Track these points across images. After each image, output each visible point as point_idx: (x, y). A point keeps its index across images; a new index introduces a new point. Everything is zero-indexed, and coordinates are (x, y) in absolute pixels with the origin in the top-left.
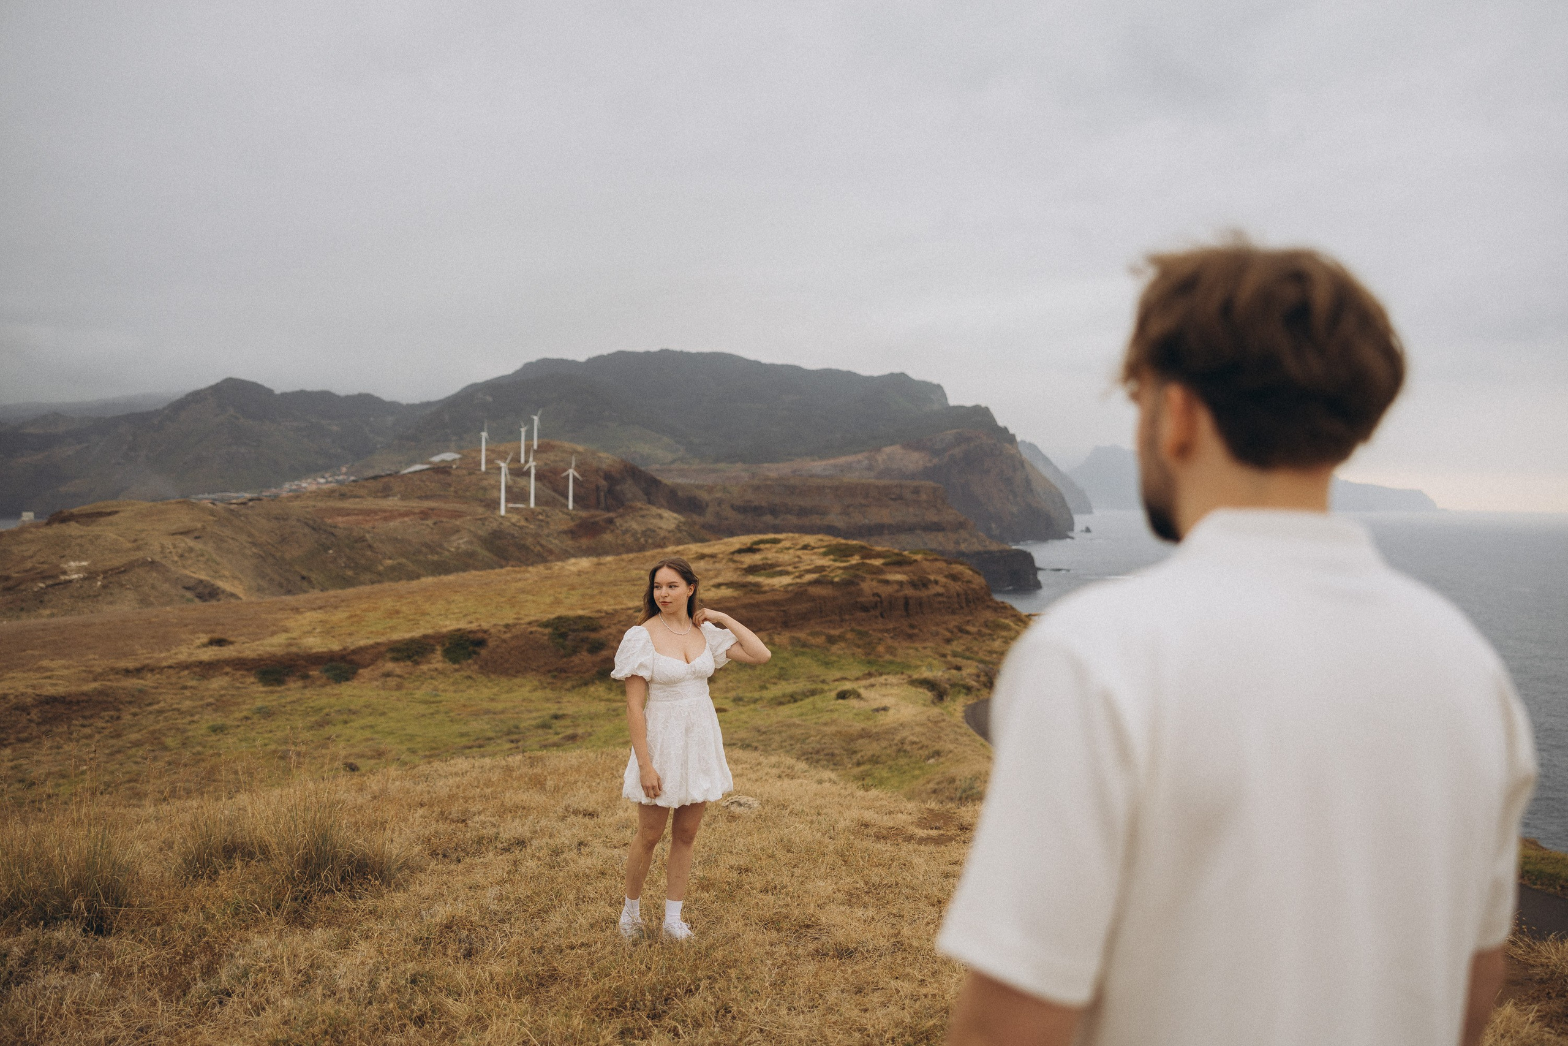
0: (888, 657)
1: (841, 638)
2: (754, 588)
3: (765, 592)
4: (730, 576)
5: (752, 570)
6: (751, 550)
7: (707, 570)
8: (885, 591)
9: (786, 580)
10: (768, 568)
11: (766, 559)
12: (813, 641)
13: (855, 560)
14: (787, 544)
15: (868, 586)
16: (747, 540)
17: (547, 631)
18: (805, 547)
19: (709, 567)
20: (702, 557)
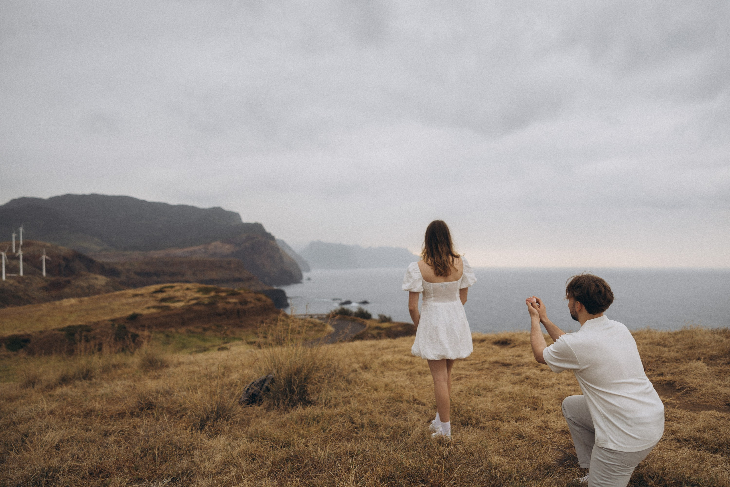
0: (232, 336)
1: (210, 328)
2: (166, 308)
3: (172, 310)
4: (152, 303)
5: (164, 300)
6: (161, 291)
8: (228, 307)
9: (181, 304)
10: (172, 299)
11: (169, 295)
12: (196, 330)
13: (213, 294)
14: (178, 288)
15: (220, 305)
16: (157, 287)
18: (188, 289)
19: (141, 300)
20: (136, 295)
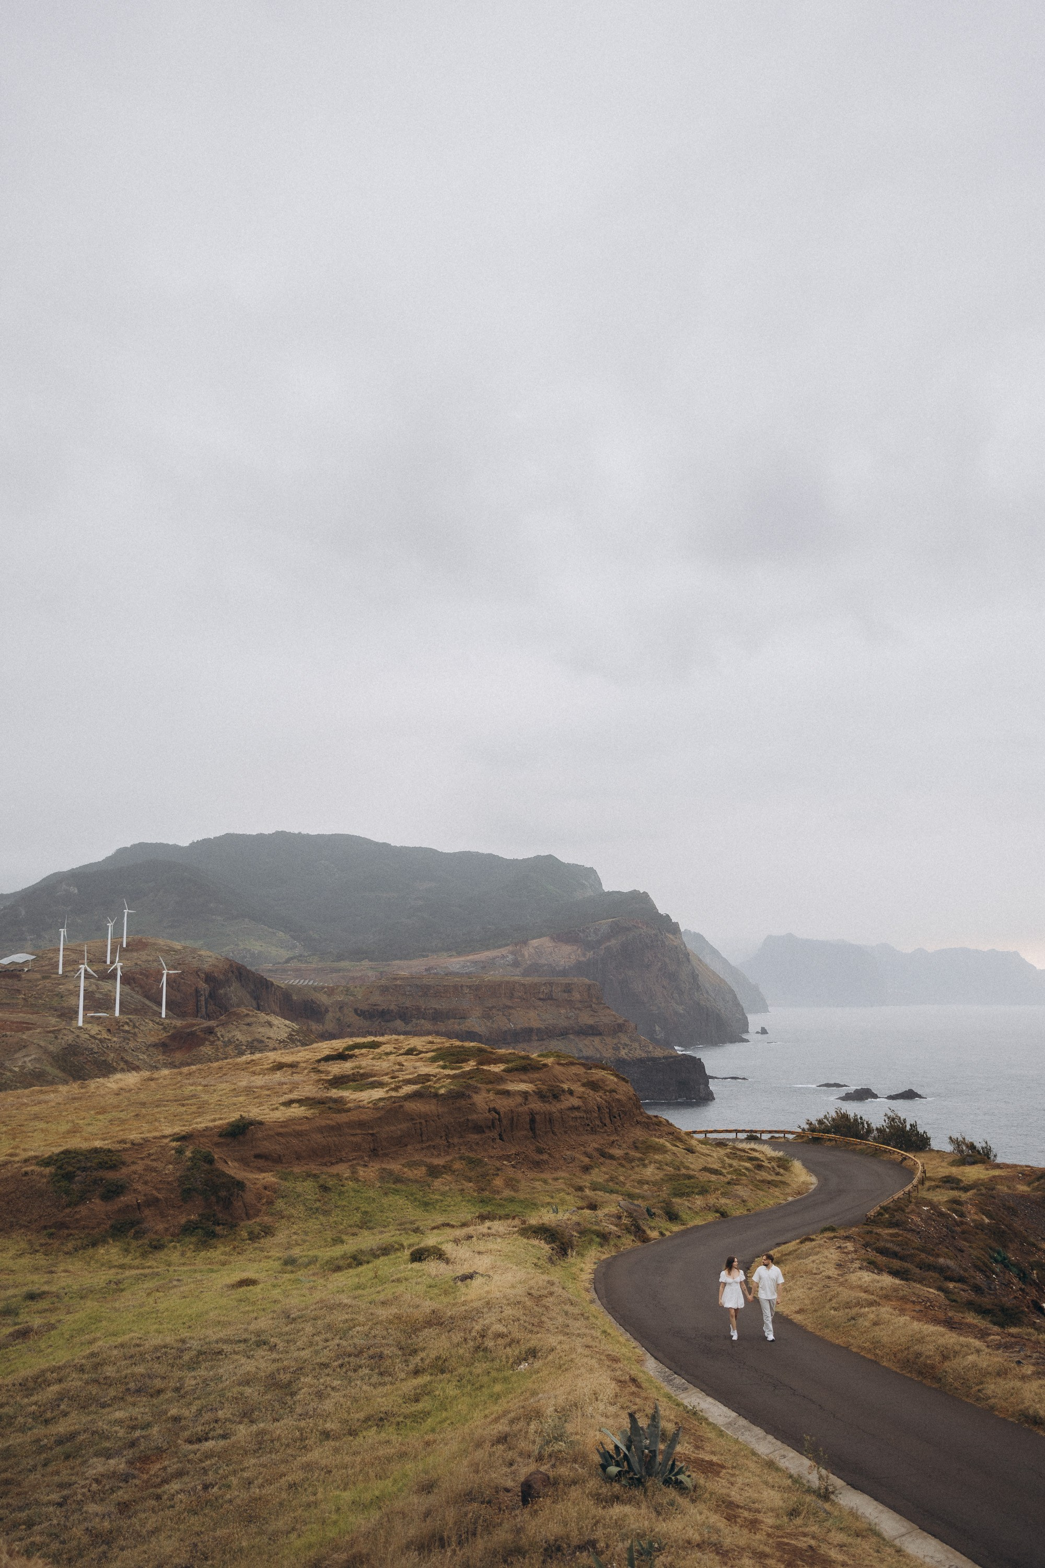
0: (507, 1193)
1: (447, 1168)
2: (331, 1105)
3: (349, 1110)
4: (309, 1090)
5: (339, 1081)
6: (341, 1057)
7: (281, 1084)
8: (503, 1104)
9: (378, 1093)
10: (360, 1080)
11: (360, 1067)
12: (409, 1173)
13: (470, 1065)
14: (388, 1048)
15: (482, 1099)
16: (339, 1044)
17: (47, 1170)
18: (410, 1052)
19: (283, 1080)
20: (280, 1066)
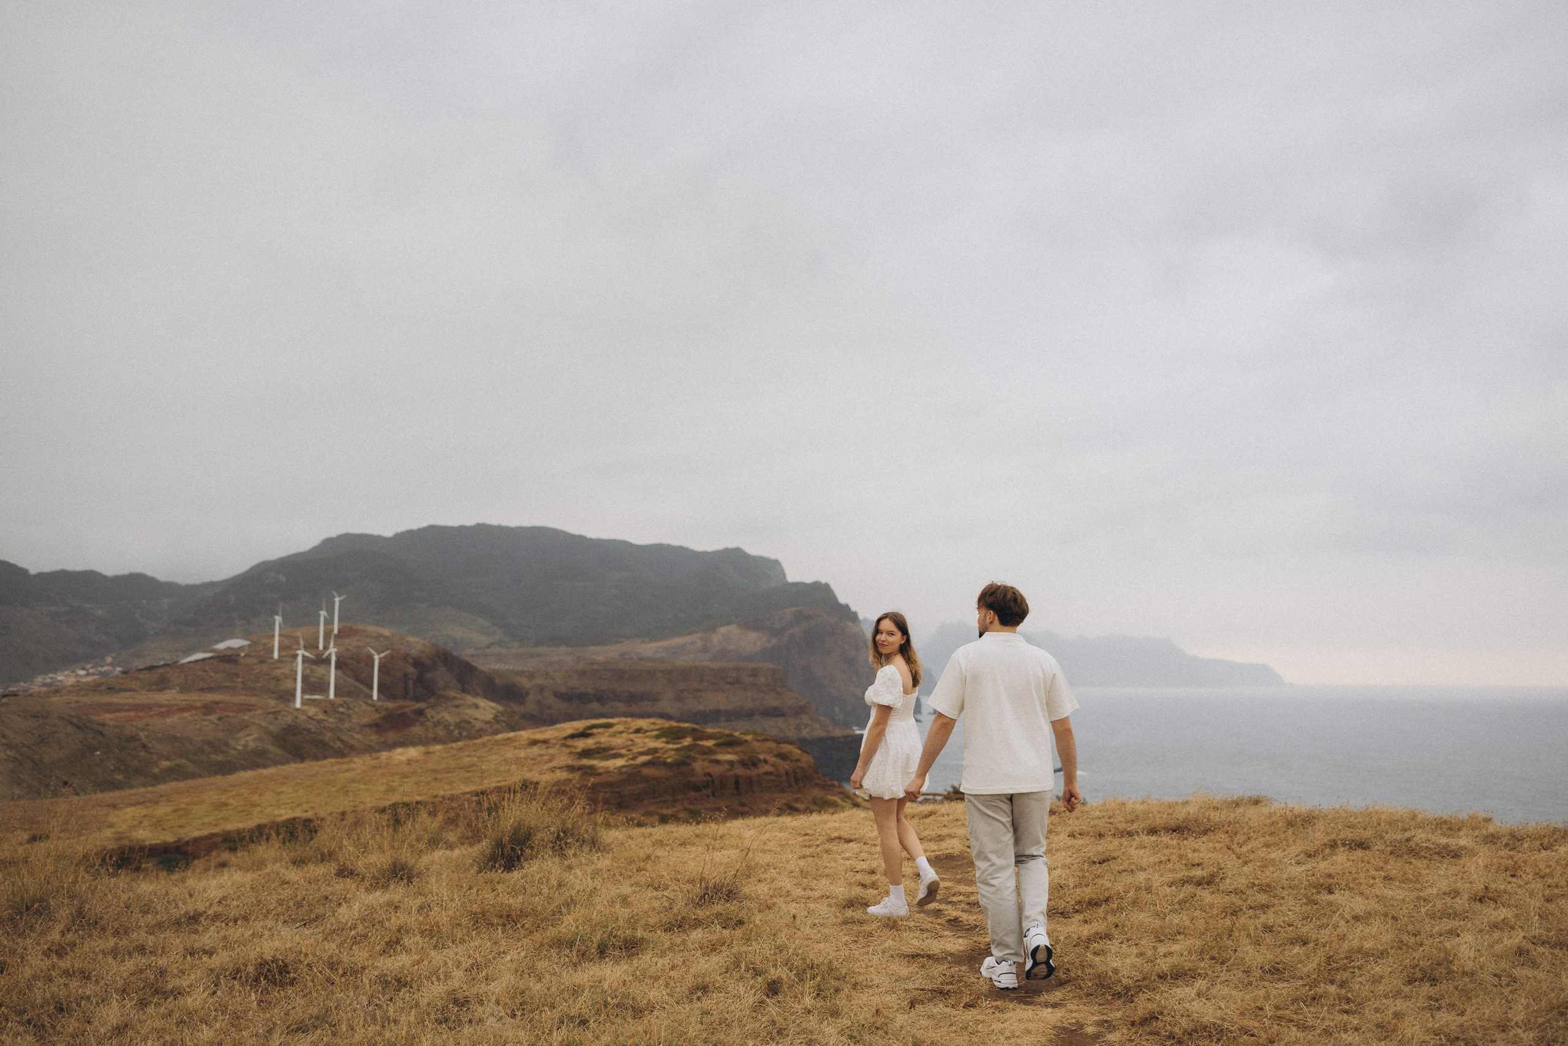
2: (587, 770)
3: (600, 774)
4: (565, 760)
5: (586, 753)
6: (584, 734)
7: (541, 755)
8: (716, 770)
9: (620, 762)
10: (602, 752)
11: (600, 743)
13: (687, 741)
14: (620, 728)
15: (699, 766)
16: (579, 725)
18: (638, 731)
19: (543, 752)
20: (534, 743)
